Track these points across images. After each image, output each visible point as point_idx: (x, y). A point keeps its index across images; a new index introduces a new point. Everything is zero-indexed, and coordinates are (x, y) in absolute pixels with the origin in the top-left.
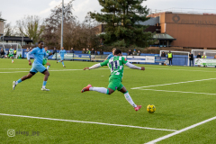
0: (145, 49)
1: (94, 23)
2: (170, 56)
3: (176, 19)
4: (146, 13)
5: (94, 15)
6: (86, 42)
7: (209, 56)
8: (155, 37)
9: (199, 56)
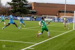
0: (27, 15)
1: (9, 6)
2: (35, 17)
3: (37, 5)
4: (27, 2)
5: (9, 3)
6: (6, 12)
7: (49, 18)
8: (30, 11)
9: (45, 18)
